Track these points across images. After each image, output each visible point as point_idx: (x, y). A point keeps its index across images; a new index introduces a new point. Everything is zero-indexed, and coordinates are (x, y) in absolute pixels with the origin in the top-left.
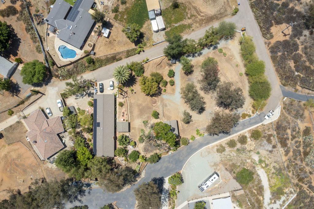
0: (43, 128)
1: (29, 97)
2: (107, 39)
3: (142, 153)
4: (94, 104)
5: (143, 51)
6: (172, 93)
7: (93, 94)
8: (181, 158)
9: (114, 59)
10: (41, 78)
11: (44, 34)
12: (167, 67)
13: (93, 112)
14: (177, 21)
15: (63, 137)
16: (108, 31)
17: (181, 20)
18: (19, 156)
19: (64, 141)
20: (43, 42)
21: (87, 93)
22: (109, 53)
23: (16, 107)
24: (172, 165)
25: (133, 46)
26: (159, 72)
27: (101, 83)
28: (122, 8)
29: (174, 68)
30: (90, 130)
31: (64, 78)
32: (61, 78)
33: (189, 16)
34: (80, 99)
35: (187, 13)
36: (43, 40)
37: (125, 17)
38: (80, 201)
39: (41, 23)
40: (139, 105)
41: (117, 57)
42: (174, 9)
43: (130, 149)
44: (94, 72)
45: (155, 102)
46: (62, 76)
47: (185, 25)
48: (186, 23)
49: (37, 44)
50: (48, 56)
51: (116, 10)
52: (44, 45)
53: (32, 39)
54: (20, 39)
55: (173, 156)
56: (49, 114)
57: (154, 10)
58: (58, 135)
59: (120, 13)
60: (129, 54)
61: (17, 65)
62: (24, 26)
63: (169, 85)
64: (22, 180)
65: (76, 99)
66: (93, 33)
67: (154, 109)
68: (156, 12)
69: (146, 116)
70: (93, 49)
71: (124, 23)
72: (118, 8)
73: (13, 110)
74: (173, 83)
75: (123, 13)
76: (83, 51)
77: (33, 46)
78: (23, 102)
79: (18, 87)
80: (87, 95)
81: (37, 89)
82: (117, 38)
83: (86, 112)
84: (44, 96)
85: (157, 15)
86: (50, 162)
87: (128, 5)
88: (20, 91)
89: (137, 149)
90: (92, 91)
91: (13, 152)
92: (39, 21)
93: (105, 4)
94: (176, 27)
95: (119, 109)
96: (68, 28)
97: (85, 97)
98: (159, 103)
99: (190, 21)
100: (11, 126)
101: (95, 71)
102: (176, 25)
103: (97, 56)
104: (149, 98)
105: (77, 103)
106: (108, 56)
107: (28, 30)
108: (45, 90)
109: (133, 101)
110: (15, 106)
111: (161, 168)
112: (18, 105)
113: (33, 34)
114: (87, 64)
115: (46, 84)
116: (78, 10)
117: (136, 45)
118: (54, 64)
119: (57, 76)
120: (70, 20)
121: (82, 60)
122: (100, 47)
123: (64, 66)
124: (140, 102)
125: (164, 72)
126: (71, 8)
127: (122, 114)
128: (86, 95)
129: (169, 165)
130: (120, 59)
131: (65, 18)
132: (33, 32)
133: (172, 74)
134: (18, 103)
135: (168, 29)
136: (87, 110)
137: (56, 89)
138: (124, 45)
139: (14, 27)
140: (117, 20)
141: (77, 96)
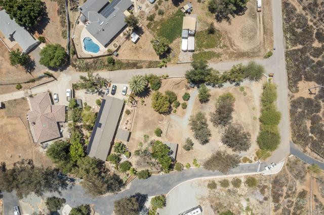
0: (46, 112)
1: (41, 78)
2: (134, 45)
3: (134, 166)
4: (102, 104)
5: (166, 66)
6: (181, 115)
7: (104, 93)
8: (170, 182)
9: (135, 65)
10: (58, 64)
11: (74, 21)
12: (184, 89)
13: (98, 111)
14: (208, 46)
15: (62, 126)
16: (137, 36)
17: (212, 47)
18: (14, 132)
19: (61, 131)
20: (71, 28)
21: (98, 91)
22: (132, 59)
23: (25, 83)
24: (159, 186)
25: (157, 58)
26: (175, 91)
27: (115, 85)
28: (158, 18)
29: (190, 92)
30: (90, 128)
31: (81, 69)
32: (77, 68)
33: (221, 45)
34: (90, 95)
35: (220, 42)
36: (71, 26)
37: (158, 28)
38: (60, 193)
39: (74, 9)
40: (145, 118)
41: (138, 65)
42: (208, 33)
43: (124, 158)
44: (111, 72)
45: (162, 120)
46: (79, 67)
47: (215, 53)
48: (216, 51)
49: (65, 29)
50: (71, 44)
51: (151, 18)
52: (71, 31)
53: (61, 22)
54: (49, 19)
55: (163, 177)
56: (55, 99)
57: (188, 30)
58: (58, 123)
59: (154, 23)
60: (151, 65)
61: (39, 44)
62: (57, 7)
63: (180, 107)
64: (11, 155)
65: (86, 93)
66: (121, 35)
67: (159, 126)
68: (190, 32)
69: (149, 130)
70: (117, 51)
71: (155, 34)
72: (154, 17)
73: (22, 85)
74: (185, 106)
75: (157, 23)
76: (107, 49)
77: (60, 29)
78: (33, 81)
79: (34, 65)
80: (98, 93)
81: (51, 72)
82: (144, 45)
83: (92, 109)
84: (56, 80)
85: (190, 35)
86: (42, 147)
87: (164, 17)
88: (34, 69)
89: (130, 160)
90: (104, 91)
91: (10, 126)
92: (73, 6)
93: (143, 9)
94: (205, 52)
95: (125, 116)
96: (99, 23)
97: (95, 94)
98: (165, 122)
99: (220, 50)
100: (15, 100)
101: (113, 72)
102: (206, 50)
103: (119, 58)
104: (157, 114)
105: (86, 98)
106: (130, 61)
107: (59, 12)
108: (58, 76)
109: (140, 112)
110: (25, 81)
111: (148, 186)
112: (28, 82)
113: (63, 18)
114: (106, 63)
115: (62, 70)
116: (115, 8)
117: (160, 59)
118: (75, 53)
119: (74, 66)
120: (103, 15)
121: (103, 58)
122: (125, 50)
123: (83, 58)
124: (147, 115)
125: (180, 93)
126: (108, 3)
127: (126, 122)
128: (96, 92)
129: (157, 185)
130: (141, 67)
131: (99, 12)
132: (64, 16)
133: (187, 97)
134: (29, 80)
135: (197, 52)
136: (94, 107)
137: (70, 78)
138: (149, 54)
139: (47, 6)
140: (149, 28)
141: (88, 91)
